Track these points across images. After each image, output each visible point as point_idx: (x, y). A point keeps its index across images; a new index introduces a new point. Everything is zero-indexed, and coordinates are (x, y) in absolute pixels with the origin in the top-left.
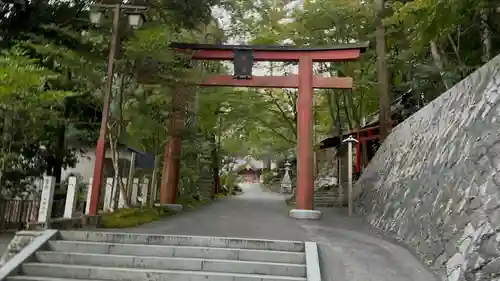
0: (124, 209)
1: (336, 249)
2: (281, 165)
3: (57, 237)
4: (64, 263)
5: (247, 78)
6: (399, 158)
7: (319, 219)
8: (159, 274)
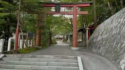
0: (25, 48)
1: (86, 58)
2: (67, 37)
3: (5, 56)
4: (6, 64)
5: (59, 12)
6: (101, 33)
7: (79, 50)
8: (35, 67)
